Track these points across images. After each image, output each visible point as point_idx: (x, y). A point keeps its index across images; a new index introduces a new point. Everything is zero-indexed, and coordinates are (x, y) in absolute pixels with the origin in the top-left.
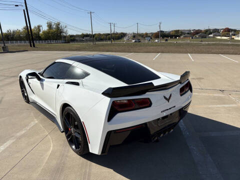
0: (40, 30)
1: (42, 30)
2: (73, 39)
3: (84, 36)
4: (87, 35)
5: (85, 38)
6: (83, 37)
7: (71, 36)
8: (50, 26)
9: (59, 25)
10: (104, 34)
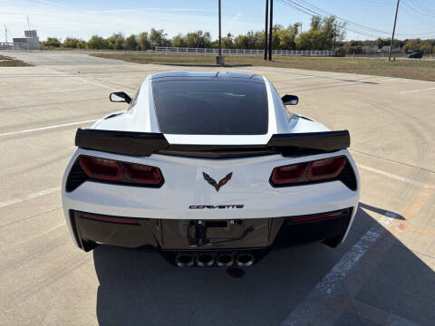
0: (296, 32)
1: (299, 32)
2: (357, 49)
3: (382, 43)
4: (387, 43)
5: (385, 48)
6: (380, 47)
7: (354, 43)
8: (315, 24)
9: (333, 20)
10: (428, 41)
